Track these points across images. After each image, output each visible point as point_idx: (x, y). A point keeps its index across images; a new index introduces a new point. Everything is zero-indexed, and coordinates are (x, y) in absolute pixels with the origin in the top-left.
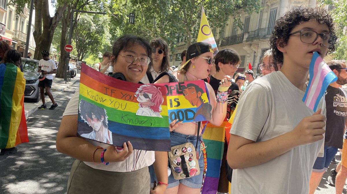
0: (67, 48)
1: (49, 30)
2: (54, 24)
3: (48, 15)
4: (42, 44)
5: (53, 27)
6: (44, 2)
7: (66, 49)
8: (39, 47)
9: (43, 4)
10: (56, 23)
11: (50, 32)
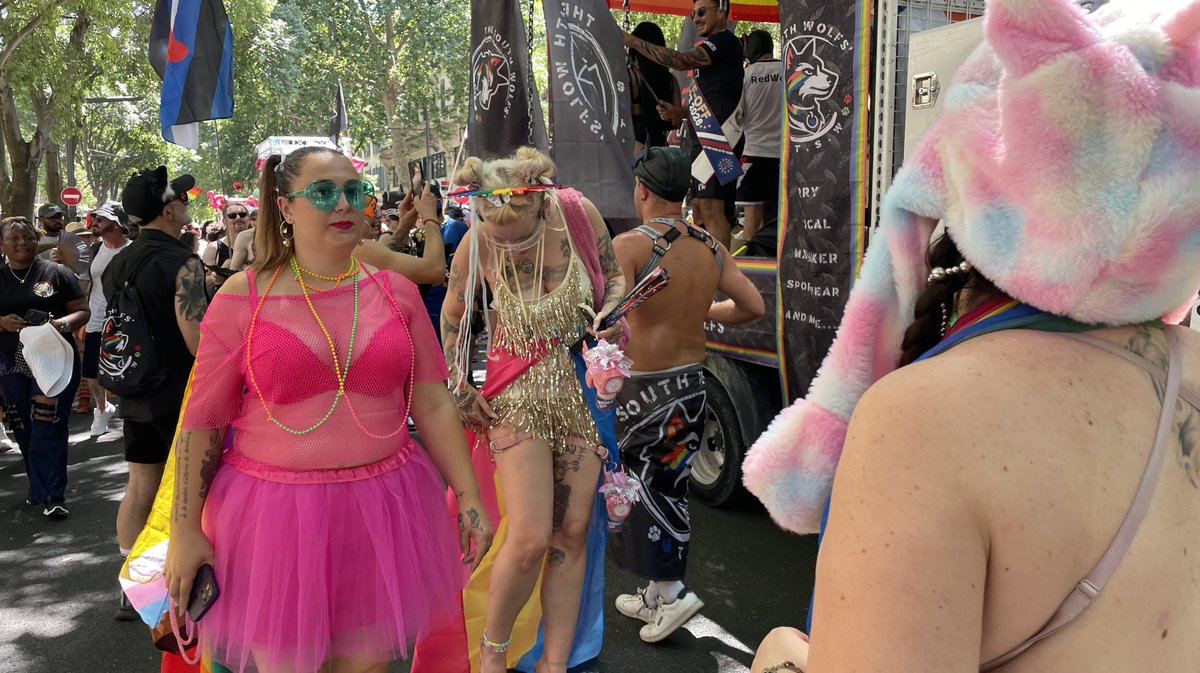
0: (66, 196)
1: (27, 170)
2: (35, 157)
3: (19, 139)
4: (14, 201)
5: (33, 163)
6: (7, 115)
7: (65, 200)
8: (10, 210)
9: (4, 118)
10: (38, 153)
11: (29, 174)
